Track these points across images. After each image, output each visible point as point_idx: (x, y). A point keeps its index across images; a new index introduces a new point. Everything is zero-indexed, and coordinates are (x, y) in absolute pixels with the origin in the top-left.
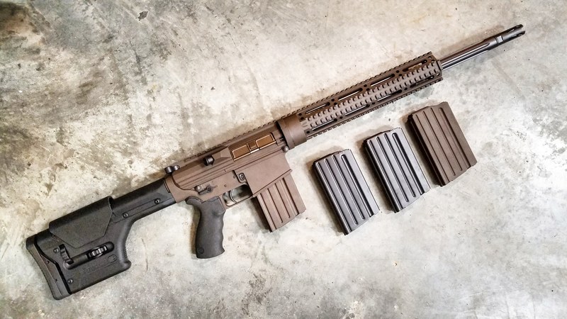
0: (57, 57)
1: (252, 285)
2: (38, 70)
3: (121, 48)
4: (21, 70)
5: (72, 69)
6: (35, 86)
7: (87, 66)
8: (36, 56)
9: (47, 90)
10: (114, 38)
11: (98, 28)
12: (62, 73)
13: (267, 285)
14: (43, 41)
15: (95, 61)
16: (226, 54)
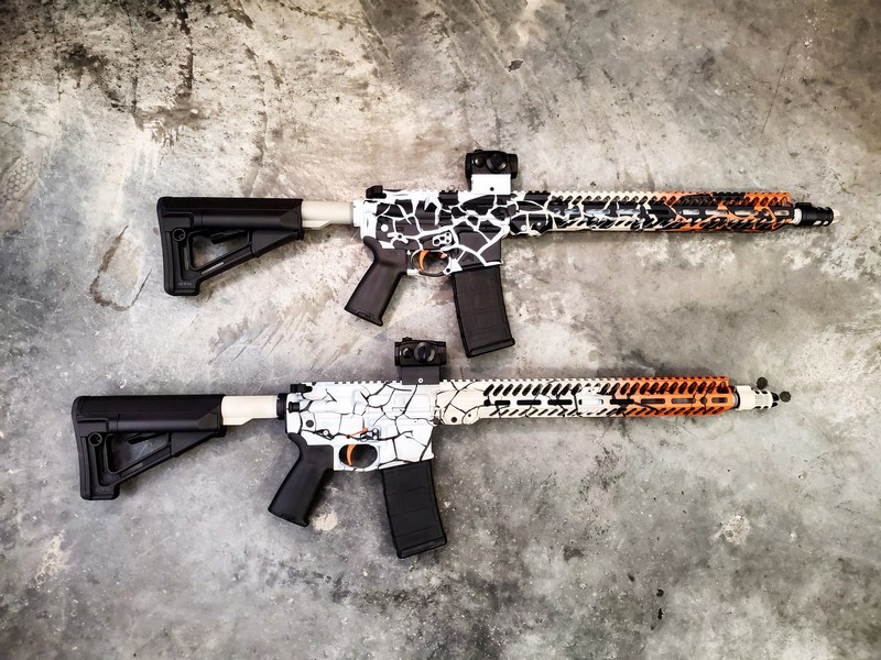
0: (389, 99)
1: (599, 462)
2: (361, 110)
3: (478, 104)
4: (339, 106)
5: (407, 119)
6: (353, 131)
7: (428, 118)
8: (362, 91)
9: (369, 140)
10: (471, 88)
11: (452, 70)
12: (393, 120)
13: (620, 467)
14: (375, 72)
15: (440, 113)
16: (618, 141)
